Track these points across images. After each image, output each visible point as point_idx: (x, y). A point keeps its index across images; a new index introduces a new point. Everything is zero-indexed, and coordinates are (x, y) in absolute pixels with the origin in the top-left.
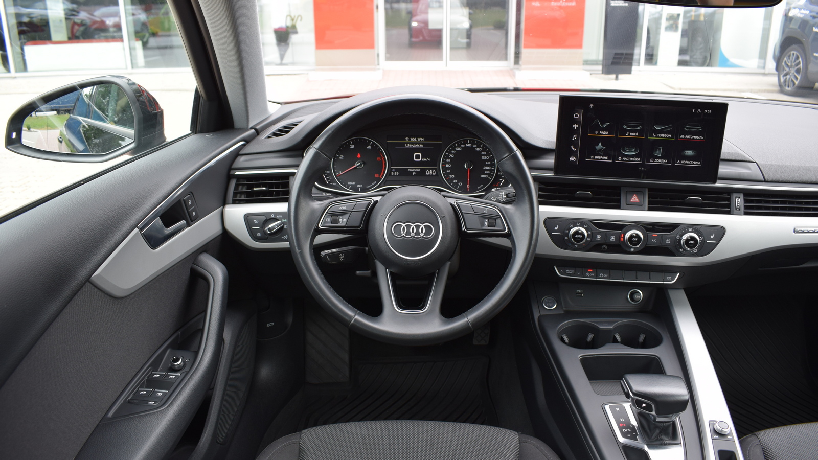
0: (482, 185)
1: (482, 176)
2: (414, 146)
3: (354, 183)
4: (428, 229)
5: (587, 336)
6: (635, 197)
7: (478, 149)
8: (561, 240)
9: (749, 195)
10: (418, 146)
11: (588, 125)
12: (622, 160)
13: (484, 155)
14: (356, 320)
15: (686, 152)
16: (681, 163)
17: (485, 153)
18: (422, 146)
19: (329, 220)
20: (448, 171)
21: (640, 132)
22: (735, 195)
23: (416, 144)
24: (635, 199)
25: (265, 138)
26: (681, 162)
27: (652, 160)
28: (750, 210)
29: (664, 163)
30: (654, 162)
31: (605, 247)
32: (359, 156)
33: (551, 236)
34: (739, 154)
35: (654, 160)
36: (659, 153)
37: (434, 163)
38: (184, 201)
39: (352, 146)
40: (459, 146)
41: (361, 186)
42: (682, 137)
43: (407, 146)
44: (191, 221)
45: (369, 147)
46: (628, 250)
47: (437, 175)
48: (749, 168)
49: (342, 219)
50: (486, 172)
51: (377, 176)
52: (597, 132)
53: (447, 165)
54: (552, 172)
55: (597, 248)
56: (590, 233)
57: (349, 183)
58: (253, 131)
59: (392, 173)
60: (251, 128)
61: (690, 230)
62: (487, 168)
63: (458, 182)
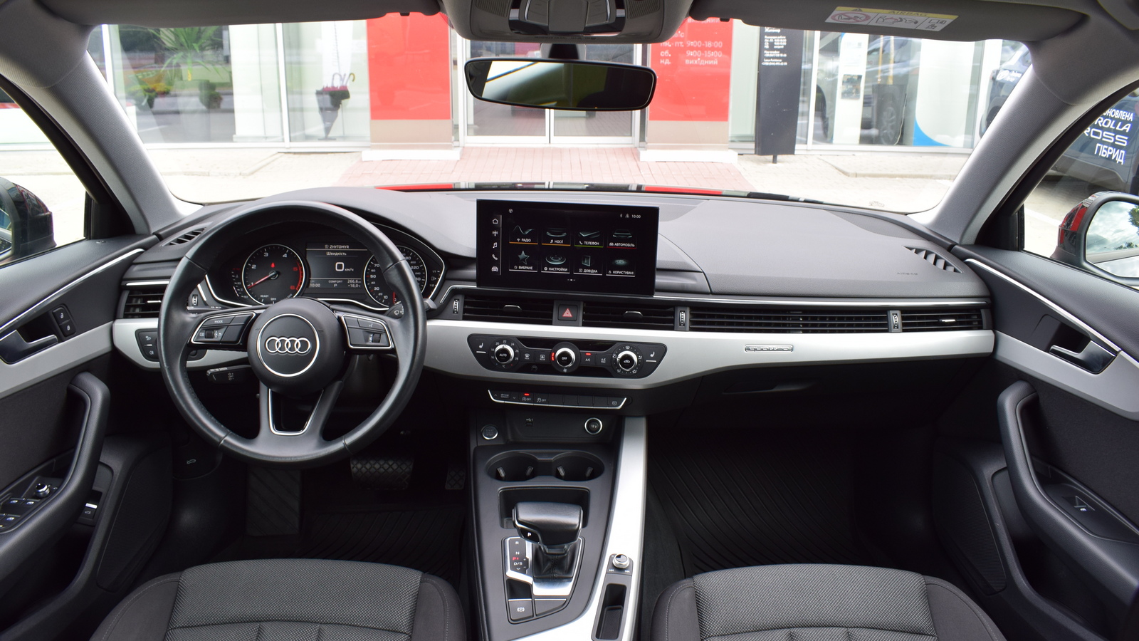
2: (337, 254)
3: (266, 295)
4: (304, 344)
5: (526, 469)
6: (568, 311)
8: (486, 361)
9: (696, 309)
10: (341, 254)
11: (509, 232)
12: (548, 270)
14: (225, 441)
15: (617, 261)
16: (612, 273)
17: (415, 262)
18: (345, 254)
19: (203, 334)
20: (372, 283)
21: (565, 240)
22: (679, 309)
23: (338, 252)
24: (568, 314)
25: (166, 245)
28: (697, 326)
29: (594, 273)
30: (583, 272)
31: (534, 367)
32: (273, 265)
33: (477, 356)
34: (685, 263)
36: (587, 263)
37: (357, 274)
38: (53, 313)
39: (267, 255)
41: (275, 299)
42: (611, 244)
43: (328, 254)
44: (64, 336)
45: (285, 256)
46: (560, 370)
48: (694, 279)
49: (218, 333)
51: (292, 288)
52: (518, 240)
53: (372, 276)
54: (475, 283)
55: (527, 368)
56: (517, 351)
57: (262, 296)
58: (155, 236)
59: (311, 285)
60: (154, 234)
61: (628, 348)
63: (384, 295)
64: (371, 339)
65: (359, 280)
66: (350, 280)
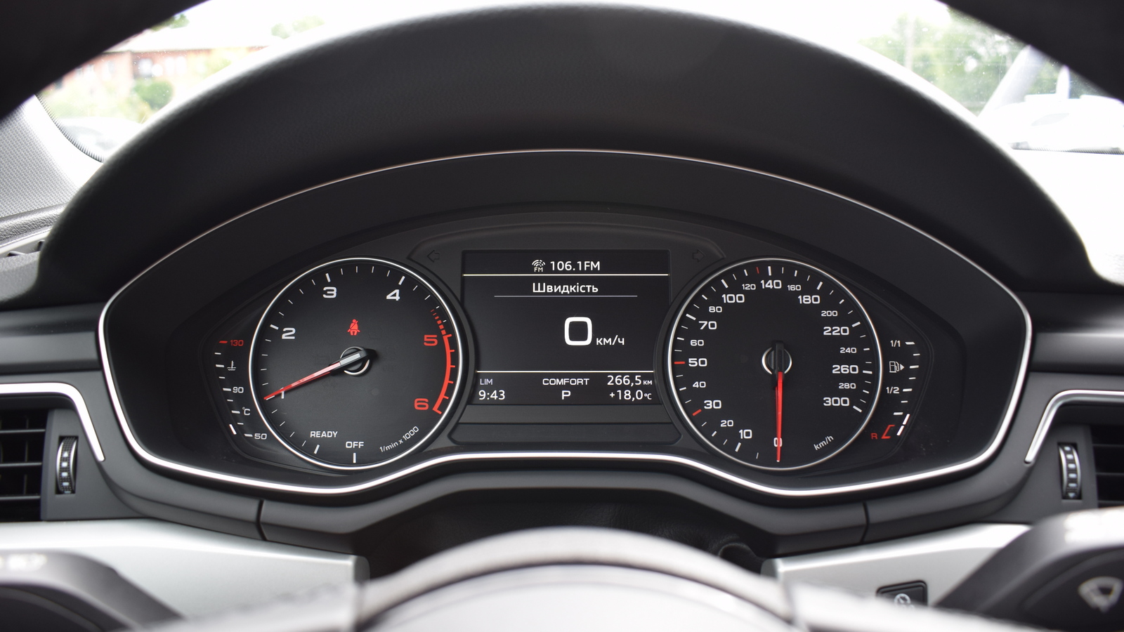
0: (830, 438)
1: (829, 401)
2: (566, 290)
3: (334, 434)
7: (806, 300)
10: (580, 289)
13: (832, 322)
17: (833, 313)
18: (595, 290)
20: (696, 385)
23: (571, 281)
32: (354, 328)
37: (643, 354)
39: (332, 293)
40: (735, 289)
41: (361, 444)
43: (537, 289)
45: (394, 295)
47: (656, 401)
50: (843, 386)
51: (420, 404)
53: (693, 362)
57: (315, 434)
59: (482, 394)
62: (844, 369)
63: (738, 426)
65: (644, 377)
66: (614, 375)
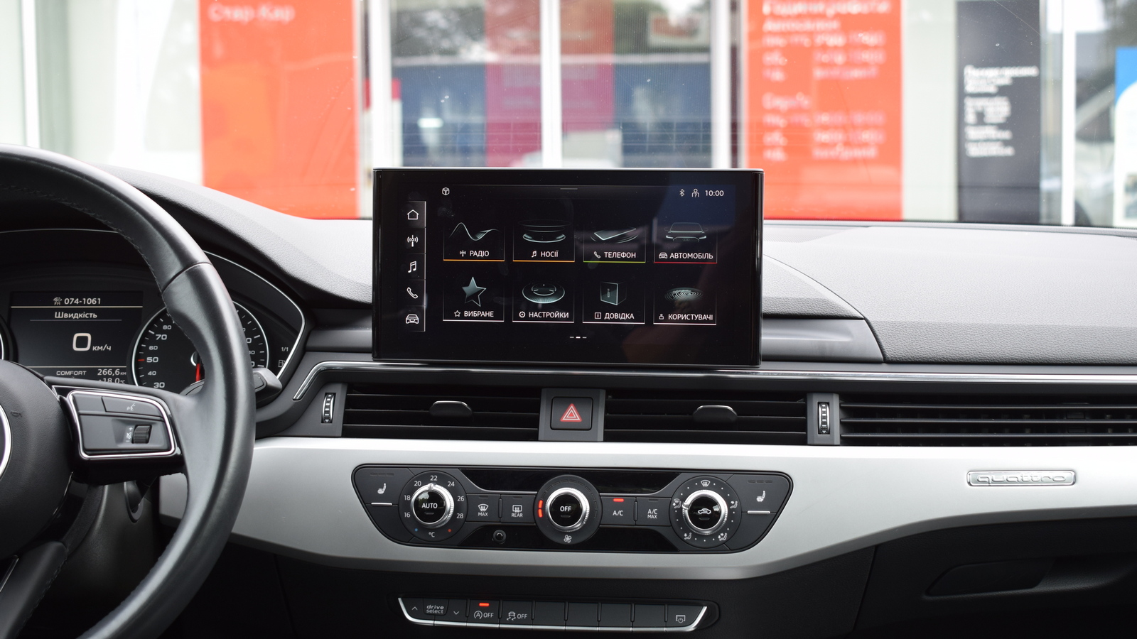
2: (77, 316)
6: (572, 409)
8: (392, 521)
9: (851, 395)
10: (85, 316)
11: (442, 238)
12: (527, 318)
15: (677, 292)
16: (666, 320)
18: (95, 316)
20: (150, 373)
21: (565, 249)
22: (815, 399)
23: (80, 311)
24: (571, 415)
26: (666, 316)
27: (598, 315)
28: (856, 434)
29: (628, 320)
30: (602, 320)
31: (498, 533)
33: (371, 511)
34: (825, 302)
35: (603, 316)
36: (612, 298)
42: (663, 255)
43: (58, 316)
46: (556, 539)
48: (847, 333)
52: (463, 253)
53: (149, 360)
54: (370, 356)
55: (482, 537)
56: (462, 499)
61: (705, 485)
64: (129, 436)
65: (121, 370)
66: (103, 369)
